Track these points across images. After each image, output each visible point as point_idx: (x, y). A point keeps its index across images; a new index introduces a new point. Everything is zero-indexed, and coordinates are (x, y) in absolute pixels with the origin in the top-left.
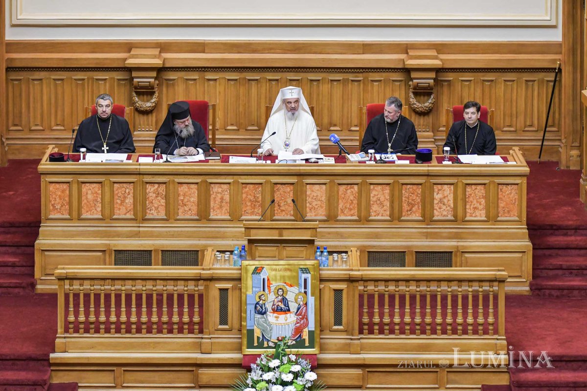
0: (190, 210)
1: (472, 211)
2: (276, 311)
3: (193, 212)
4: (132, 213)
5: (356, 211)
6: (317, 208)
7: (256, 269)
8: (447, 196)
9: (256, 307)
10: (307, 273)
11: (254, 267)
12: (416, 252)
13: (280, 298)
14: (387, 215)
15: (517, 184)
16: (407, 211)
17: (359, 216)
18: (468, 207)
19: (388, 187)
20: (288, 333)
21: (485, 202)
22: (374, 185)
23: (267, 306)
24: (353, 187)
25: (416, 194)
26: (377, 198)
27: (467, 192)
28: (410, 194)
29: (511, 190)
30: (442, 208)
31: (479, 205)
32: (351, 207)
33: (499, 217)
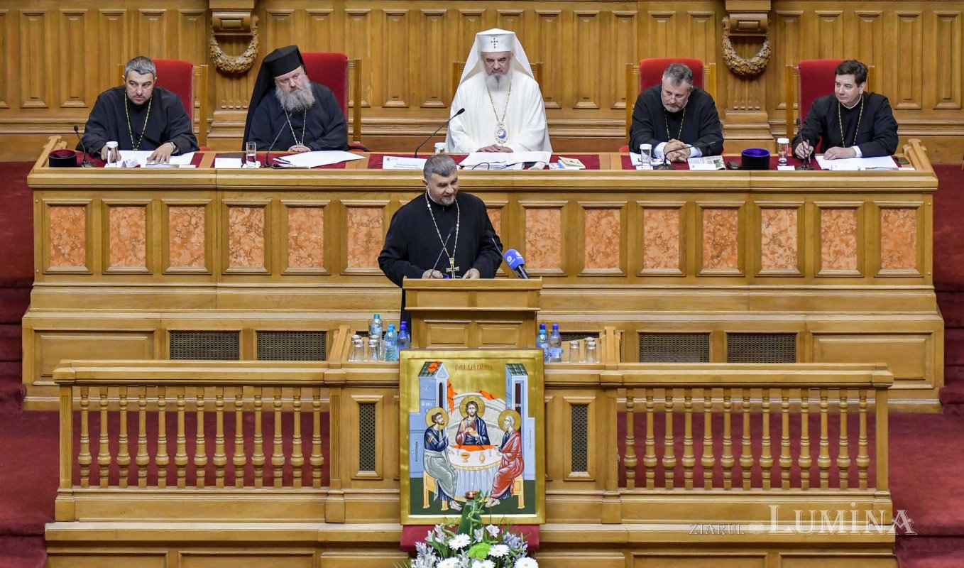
0: (309, 255)
1: (832, 258)
2: (464, 444)
3: (316, 261)
4: (203, 261)
5: (618, 257)
6: (545, 253)
7: (427, 365)
8: (786, 230)
9: (426, 437)
10: (521, 373)
11: (422, 362)
12: (729, 334)
13: (471, 419)
14: (675, 266)
15: (916, 208)
16: (713, 258)
17: (623, 268)
18: (824, 250)
19: (676, 214)
20: (486, 485)
21: (857, 240)
22: (651, 210)
23: (447, 434)
24: (612, 213)
25: (728, 225)
26: (657, 234)
27: (822, 222)
28: (718, 227)
29: (905, 218)
30: (777, 253)
31: (845, 247)
32: (608, 250)
33: (881, 268)
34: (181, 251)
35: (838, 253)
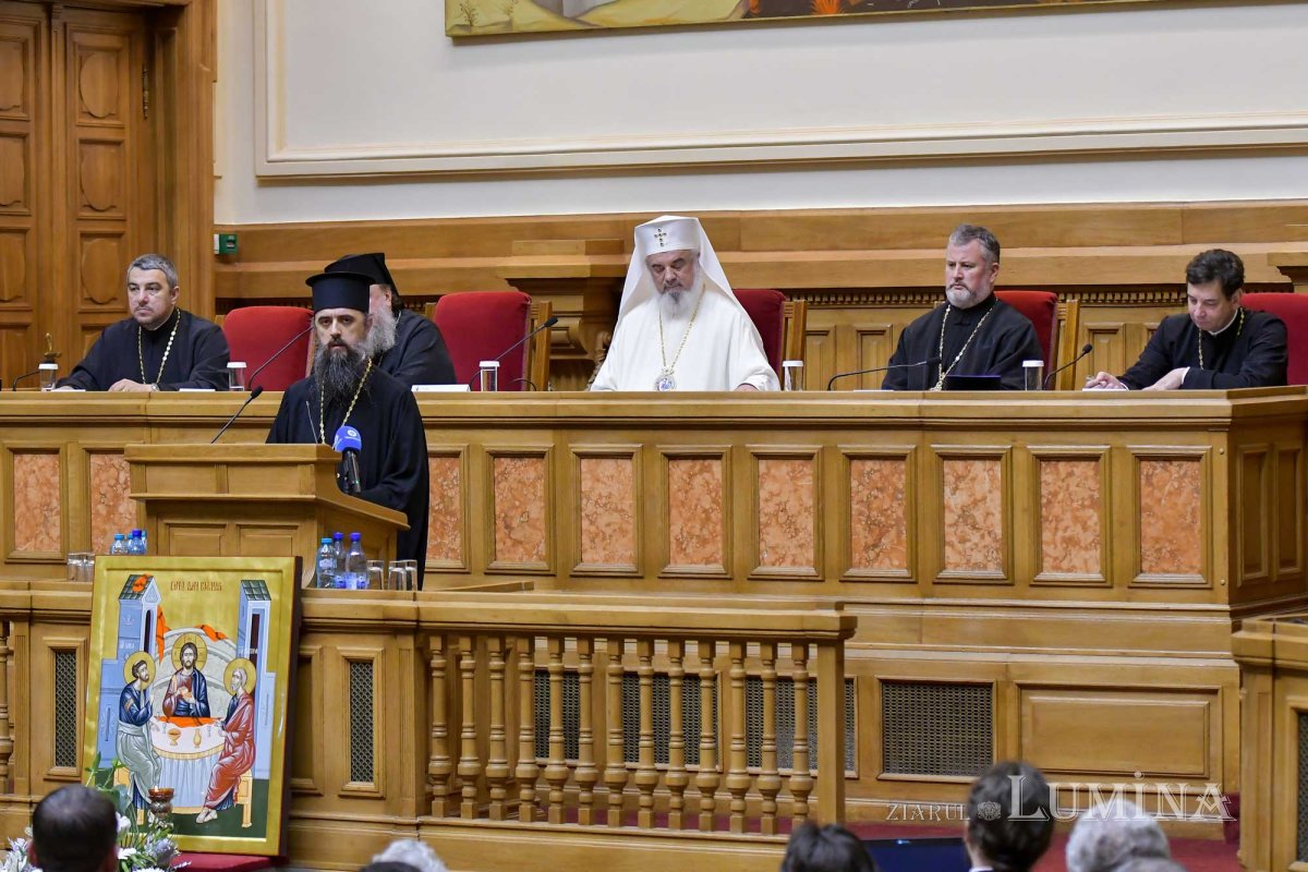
1: (1059, 552)
2: (175, 715)
5: (720, 545)
6: (610, 536)
7: (132, 580)
8: (984, 499)
9: (123, 701)
10: (261, 597)
11: (125, 575)
12: (885, 683)
13: (187, 673)
15: (1196, 458)
16: (867, 548)
17: (728, 563)
18: (1046, 536)
19: (808, 469)
20: (200, 785)
21: (1100, 519)
22: (770, 462)
23: (151, 697)
24: (710, 465)
25: (891, 490)
26: (778, 505)
27: (1043, 484)
28: (875, 492)
29: (1181, 478)
30: (970, 541)
31: (1081, 531)
32: (705, 532)
33: (1142, 571)
34: (107, 527)
35: (1070, 542)
